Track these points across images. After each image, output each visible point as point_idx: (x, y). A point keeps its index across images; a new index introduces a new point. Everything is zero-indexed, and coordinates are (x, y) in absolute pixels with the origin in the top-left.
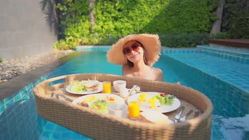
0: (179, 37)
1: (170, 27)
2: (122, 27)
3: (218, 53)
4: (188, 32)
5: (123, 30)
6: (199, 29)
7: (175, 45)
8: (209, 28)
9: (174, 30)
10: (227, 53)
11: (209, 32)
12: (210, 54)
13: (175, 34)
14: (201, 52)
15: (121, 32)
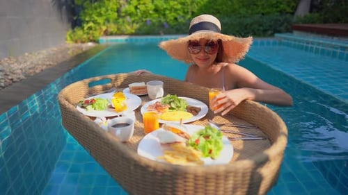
0: (249, 21)
1: (237, 6)
2: (165, 6)
3: (305, 45)
4: (263, 14)
5: (167, 12)
6: (279, 9)
7: (243, 34)
8: (293, 7)
9: (243, 11)
10: (319, 44)
11: (293, 14)
12: (294, 46)
13: (244, 17)
14: (280, 44)
15: (164, 15)
